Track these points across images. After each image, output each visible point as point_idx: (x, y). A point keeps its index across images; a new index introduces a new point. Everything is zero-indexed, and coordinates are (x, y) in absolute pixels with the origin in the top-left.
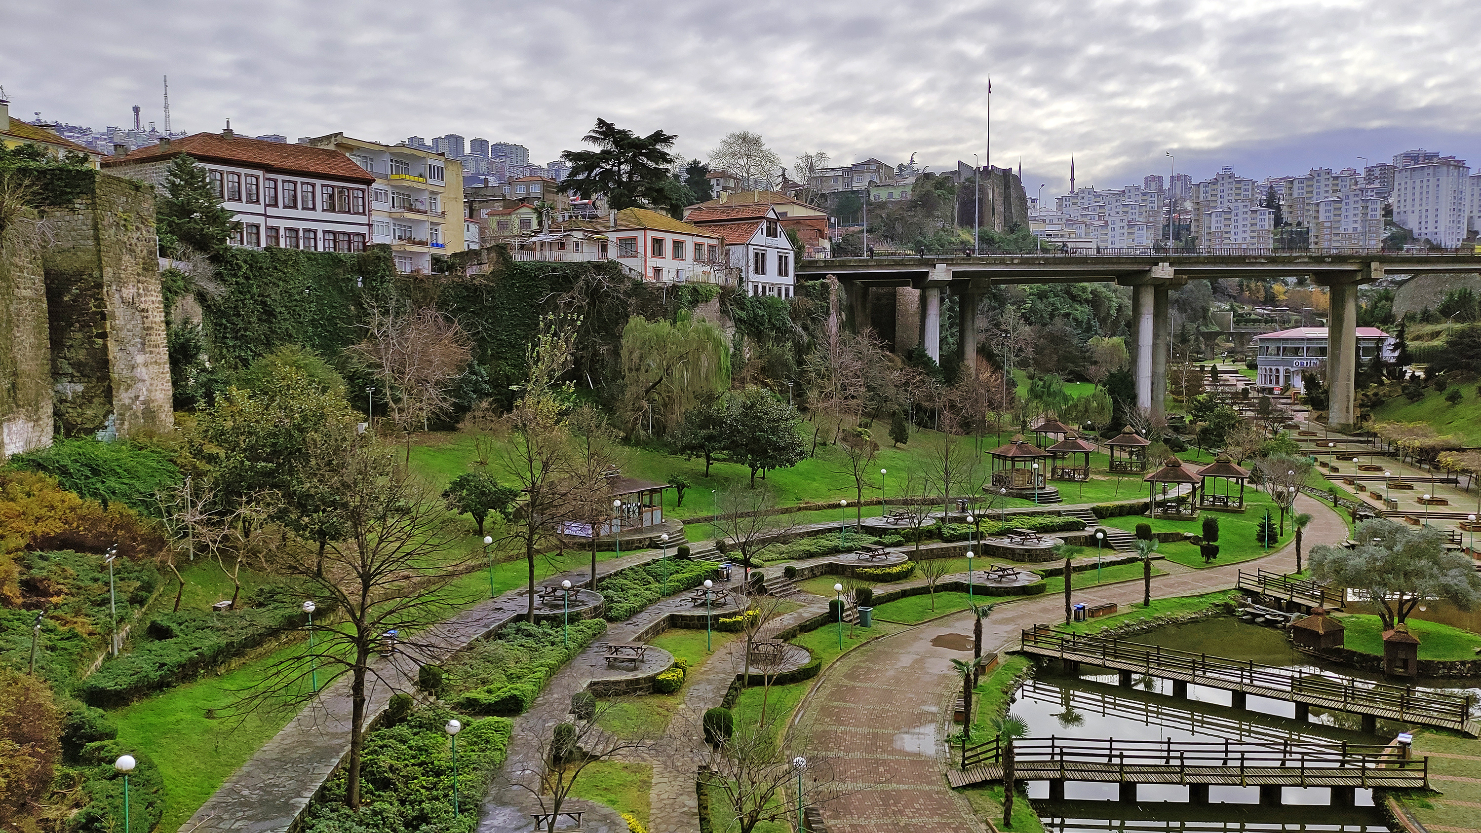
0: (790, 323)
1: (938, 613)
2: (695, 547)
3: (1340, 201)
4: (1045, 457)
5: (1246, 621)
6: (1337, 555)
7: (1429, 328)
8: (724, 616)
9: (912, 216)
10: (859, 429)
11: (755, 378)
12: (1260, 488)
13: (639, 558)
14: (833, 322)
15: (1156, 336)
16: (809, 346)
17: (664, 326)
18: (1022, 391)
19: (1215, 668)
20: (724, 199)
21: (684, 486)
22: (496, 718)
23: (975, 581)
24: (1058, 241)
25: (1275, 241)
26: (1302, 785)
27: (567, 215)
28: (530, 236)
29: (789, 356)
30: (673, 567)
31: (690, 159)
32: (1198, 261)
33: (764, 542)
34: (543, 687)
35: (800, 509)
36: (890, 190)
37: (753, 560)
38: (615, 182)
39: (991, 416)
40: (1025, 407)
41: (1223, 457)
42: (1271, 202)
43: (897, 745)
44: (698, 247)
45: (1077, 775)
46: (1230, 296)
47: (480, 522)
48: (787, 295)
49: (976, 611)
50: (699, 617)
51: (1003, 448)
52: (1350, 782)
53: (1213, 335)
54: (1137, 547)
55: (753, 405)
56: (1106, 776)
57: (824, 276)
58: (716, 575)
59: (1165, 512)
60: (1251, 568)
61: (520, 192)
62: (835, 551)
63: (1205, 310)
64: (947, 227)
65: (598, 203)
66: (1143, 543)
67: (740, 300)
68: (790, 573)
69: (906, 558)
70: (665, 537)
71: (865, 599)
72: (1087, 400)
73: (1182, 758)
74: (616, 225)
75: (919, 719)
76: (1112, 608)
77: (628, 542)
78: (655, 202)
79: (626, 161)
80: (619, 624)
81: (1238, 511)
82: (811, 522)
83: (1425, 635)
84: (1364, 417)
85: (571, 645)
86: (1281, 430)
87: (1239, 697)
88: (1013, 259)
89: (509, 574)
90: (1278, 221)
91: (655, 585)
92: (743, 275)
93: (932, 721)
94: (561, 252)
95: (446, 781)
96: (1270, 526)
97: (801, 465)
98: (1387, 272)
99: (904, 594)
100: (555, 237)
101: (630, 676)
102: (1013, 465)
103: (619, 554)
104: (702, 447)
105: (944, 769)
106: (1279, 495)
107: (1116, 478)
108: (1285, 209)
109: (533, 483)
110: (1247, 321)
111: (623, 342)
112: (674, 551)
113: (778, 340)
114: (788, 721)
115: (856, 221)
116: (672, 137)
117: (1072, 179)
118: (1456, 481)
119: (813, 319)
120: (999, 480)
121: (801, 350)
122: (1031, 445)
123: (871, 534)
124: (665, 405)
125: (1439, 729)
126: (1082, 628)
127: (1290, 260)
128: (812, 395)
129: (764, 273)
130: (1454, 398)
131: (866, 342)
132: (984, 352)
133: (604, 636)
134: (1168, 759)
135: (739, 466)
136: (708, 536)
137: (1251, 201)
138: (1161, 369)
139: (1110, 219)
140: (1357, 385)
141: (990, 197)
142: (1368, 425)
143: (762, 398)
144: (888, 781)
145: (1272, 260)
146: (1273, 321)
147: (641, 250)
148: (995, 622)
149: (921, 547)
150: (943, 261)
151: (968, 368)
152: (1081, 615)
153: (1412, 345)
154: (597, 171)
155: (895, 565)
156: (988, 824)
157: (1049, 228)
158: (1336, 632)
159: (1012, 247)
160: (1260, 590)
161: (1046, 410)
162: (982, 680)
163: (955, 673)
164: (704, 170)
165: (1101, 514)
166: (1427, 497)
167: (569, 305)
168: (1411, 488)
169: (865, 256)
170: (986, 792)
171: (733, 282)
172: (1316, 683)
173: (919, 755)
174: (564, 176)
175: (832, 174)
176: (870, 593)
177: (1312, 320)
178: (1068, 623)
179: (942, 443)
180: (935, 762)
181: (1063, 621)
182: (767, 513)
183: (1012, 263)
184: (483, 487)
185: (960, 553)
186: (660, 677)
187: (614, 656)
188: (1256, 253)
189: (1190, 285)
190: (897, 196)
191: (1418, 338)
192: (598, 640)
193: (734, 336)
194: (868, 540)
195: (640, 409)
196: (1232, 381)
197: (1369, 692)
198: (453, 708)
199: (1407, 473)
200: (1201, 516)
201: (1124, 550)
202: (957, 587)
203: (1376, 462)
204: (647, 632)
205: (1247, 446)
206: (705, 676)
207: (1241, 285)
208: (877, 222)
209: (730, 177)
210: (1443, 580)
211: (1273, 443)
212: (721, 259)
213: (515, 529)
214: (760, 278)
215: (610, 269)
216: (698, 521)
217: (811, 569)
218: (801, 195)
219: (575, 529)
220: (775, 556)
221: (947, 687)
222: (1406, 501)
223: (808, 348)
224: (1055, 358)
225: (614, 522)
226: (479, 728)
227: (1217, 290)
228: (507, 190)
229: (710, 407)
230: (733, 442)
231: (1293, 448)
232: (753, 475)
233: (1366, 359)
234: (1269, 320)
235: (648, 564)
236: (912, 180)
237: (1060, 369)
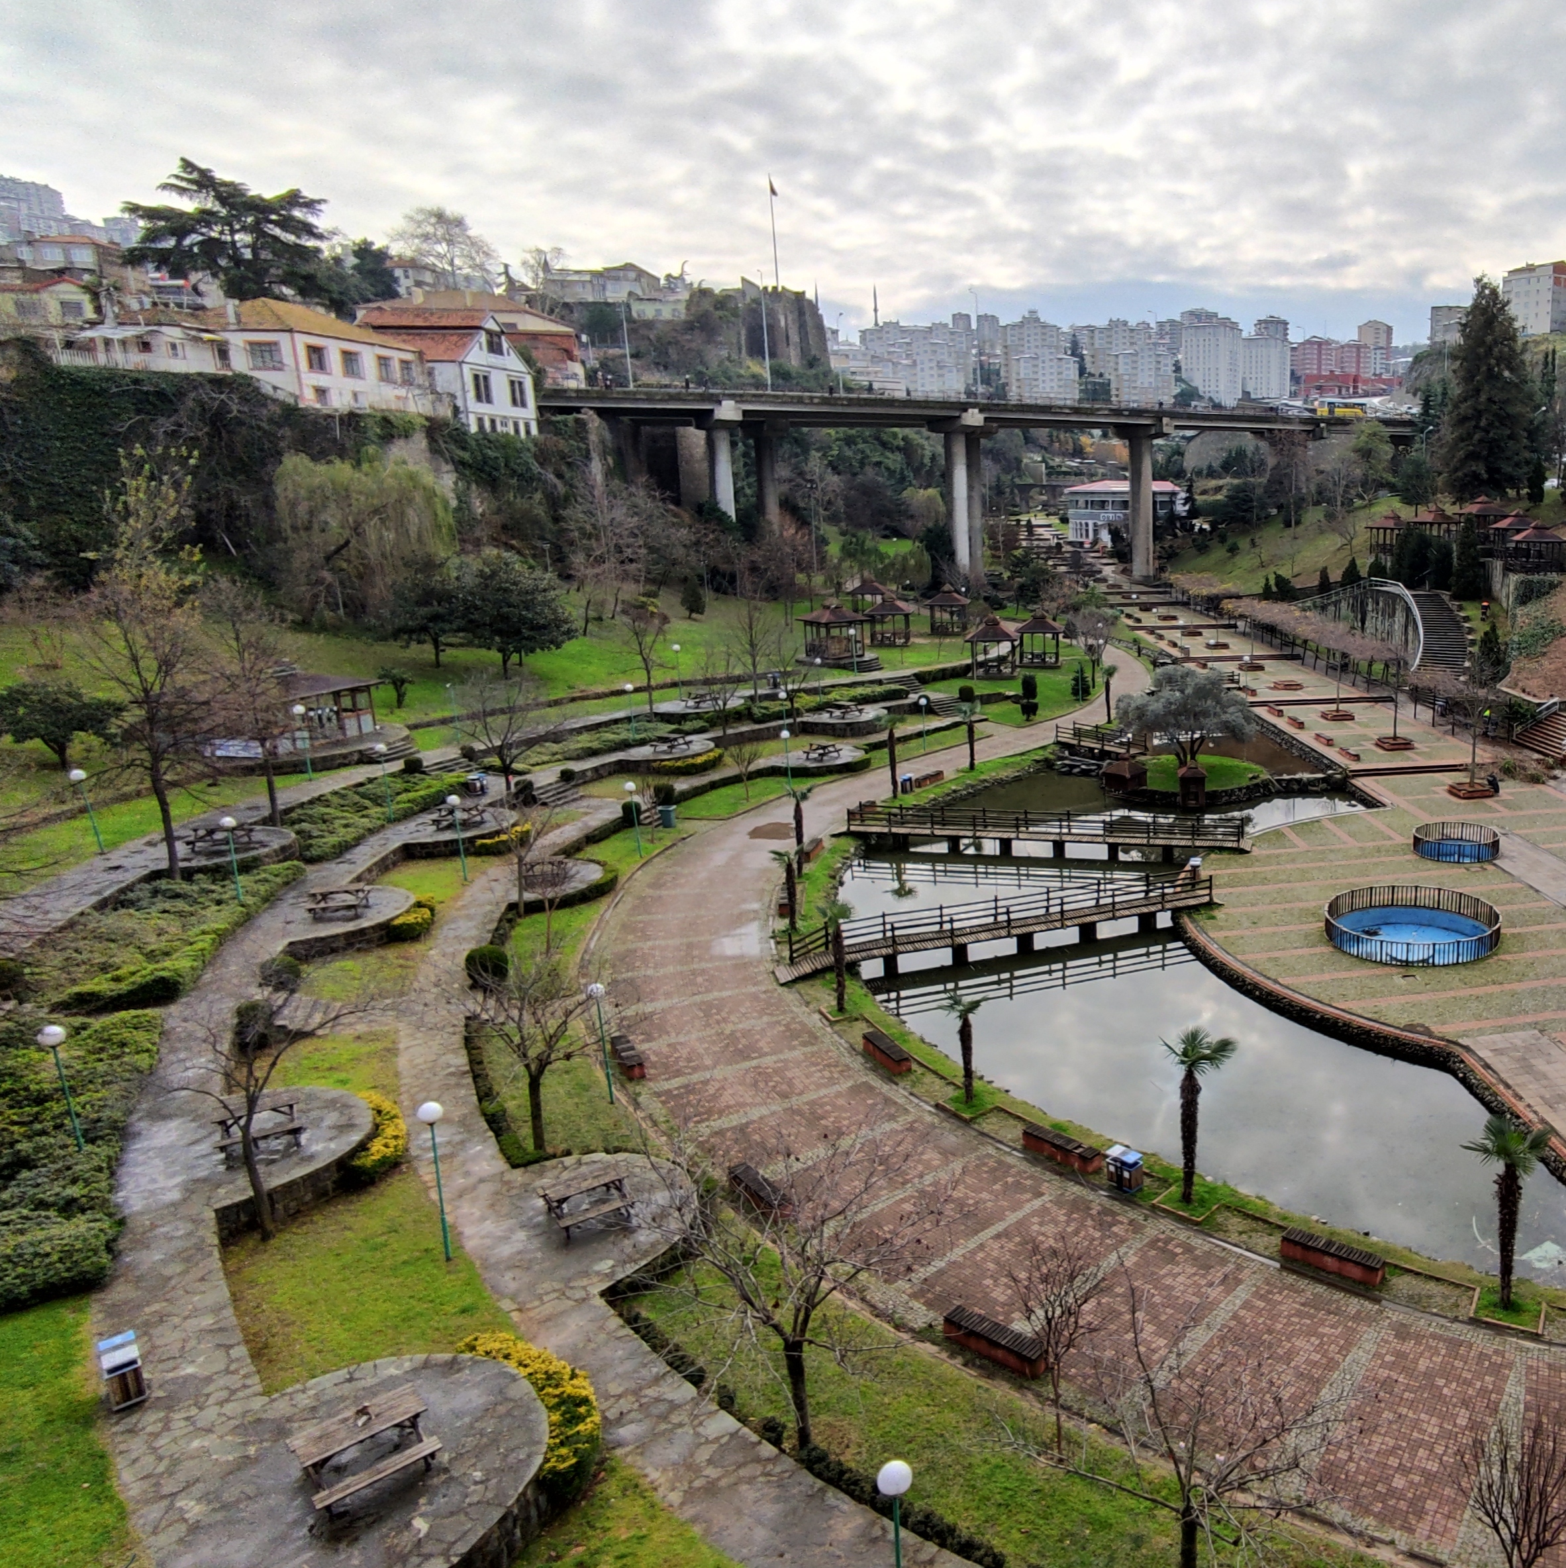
0: (536, 468)
1: (753, 802)
2: (430, 757)
3: (1136, 354)
4: (862, 622)
5: (1064, 773)
6: (1139, 702)
7: (1213, 483)
8: (483, 837)
9: (690, 341)
10: (644, 599)
11: (495, 539)
12: (1074, 642)
13: (345, 778)
14: (596, 469)
15: (970, 487)
16: (567, 499)
17: (342, 470)
18: (833, 550)
19: (1036, 822)
20: (419, 298)
21: (403, 682)
22: (133, 1012)
23: (793, 763)
24: (863, 380)
25: (1081, 391)
26: (1114, 918)
27: (147, 301)
28: (82, 329)
29: (540, 511)
30: (399, 785)
31: (358, 238)
32: (1006, 408)
33: (530, 743)
34: (208, 960)
35: (573, 700)
36: (658, 306)
37: (516, 766)
38: (230, 258)
39: (801, 578)
40: (837, 567)
41: (1039, 613)
42: (1075, 350)
43: (716, 950)
44: (383, 361)
45: (910, 947)
46: (1042, 447)
47: (61, 749)
48: (528, 432)
49: (794, 795)
50: (446, 843)
51: (815, 614)
52: (1153, 909)
53: (1028, 487)
54: (960, 711)
55: (494, 574)
56: (937, 943)
57: (578, 410)
58: (466, 789)
59: (987, 672)
60: (1066, 722)
61: (53, 258)
62: (625, 745)
63: (1019, 461)
64: (734, 356)
65: (202, 287)
66: (965, 706)
67: (459, 436)
68: (567, 776)
69: (712, 745)
70: (381, 747)
71: (665, 797)
72: (905, 558)
73: (1008, 913)
74: (239, 322)
75: (740, 919)
76: (938, 775)
77: (324, 759)
78: (302, 292)
79: (244, 229)
80: (326, 865)
81: (1054, 667)
82: (588, 713)
83: (1212, 768)
84: (1162, 569)
85: (250, 900)
86: (1091, 583)
87: (1059, 846)
88: (811, 398)
89: (126, 819)
90: (1082, 371)
91: (374, 811)
92: (459, 403)
93: (754, 919)
94: (144, 357)
95: (56, 1108)
96: (1083, 679)
97: (571, 646)
98: (1177, 427)
99: (713, 786)
100: (130, 332)
101: (351, 927)
102: (828, 632)
103: (314, 775)
104: (424, 629)
105: (771, 967)
106: (1090, 648)
107: (937, 641)
108: (1088, 359)
109: (146, 691)
110: (1059, 473)
111: (278, 490)
112: (399, 765)
113: (520, 490)
114: (582, 947)
115: (616, 342)
116: (319, 202)
117: (876, 310)
118: (1235, 626)
119: (569, 464)
120: (812, 650)
121: (555, 503)
122: (847, 610)
123: (669, 722)
124: (361, 577)
125: (1221, 849)
126: (910, 800)
127: (1091, 412)
128: (578, 559)
129: (489, 400)
130: (1233, 550)
131: (642, 495)
132: (789, 506)
133: (303, 882)
134: (995, 916)
135: (483, 652)
136: (448, 742)
137: (1057, 347)
138: (978, 523)
139: (918, 359)
140: (1155, 538)
141: (783, 323)
142: (1165, 575)
143: (507, 564)
144: (708, 991)
145: (1076, 411)
146: (1080, 474)
147: (288, 359)
148: (820, 804)
149: (730, 731)
150: (731, 397)
151: (770, 523)
152: (908, 786)
153: (1199, 499)
154: (195, 238)
155: (700, 755)
156: (821, 1013)
157: (853, 365)
158: (1140, 775)
159: (812, 384)
160: (1075, 742)
161: (861, 570)
162: (807, 868)
163: (776, 864)
164: (382, 255)
165: (924, 679)
166: (1212, 642)
167: (173, 435)
168: (1200, 634)
169: (631, 387)
170: (818, 982)
171: (445, 412)
172: (1126, 825)
173: (742, 957)
174: (134, 240)
175: (576, 278)
176: (670, 790)
177: (1115, 474)
178: (895, 796)
179: (745, 612)
180: (760, 961)
181: (890, 794)
182: (527, 708)
183: (812, 403)
184: (56, 700)
185: (774, 734)
186: (397, 922)
187: (322, 905)
188: (1061, 403)
189: (1002, 434)
190: (667, 314)
191: (1204, 492)
192: (293, 889)
193: (456, 483)
194: (664, 729)
195: (320, 582)
196: (1047, 535)
197: (1170, 825)
198: (52, 1011)
199: (1198, 621)
200: (1020, 673)
201: (948, 716)
202: (774, 772)
203: (1172, 612)
204: (369, 870)
205: (1061, 601)
206: (463, 912)
207: (1051, 436)
208: (643, 346)
209: (425, 267)
210: (1224, 717)
211: (1083, 597)
212: (421, 380)
213: (127, 756)
214: (483, 409)
215: (243, 386)
216: (429, 724)
217: (596, 769)
218: (534, 302)
219: (234, 749)
220: (545, 758)
221: (768, 880)
222: (1197, 647)
223: (567, 500)
224: (869, 512)
225: (298, 734)
226: (104, 1029)
227: (1028, 440)
228: (25, 253)
229: (429, 577)
230: (471, 621)
231: (1101, 602)
232: (505, 662)
233: (1161, 512)
234: (1078, 473)
235: (361, 785)
236: (685, 296)
237: (875, 524)
